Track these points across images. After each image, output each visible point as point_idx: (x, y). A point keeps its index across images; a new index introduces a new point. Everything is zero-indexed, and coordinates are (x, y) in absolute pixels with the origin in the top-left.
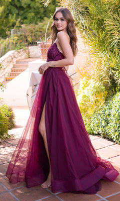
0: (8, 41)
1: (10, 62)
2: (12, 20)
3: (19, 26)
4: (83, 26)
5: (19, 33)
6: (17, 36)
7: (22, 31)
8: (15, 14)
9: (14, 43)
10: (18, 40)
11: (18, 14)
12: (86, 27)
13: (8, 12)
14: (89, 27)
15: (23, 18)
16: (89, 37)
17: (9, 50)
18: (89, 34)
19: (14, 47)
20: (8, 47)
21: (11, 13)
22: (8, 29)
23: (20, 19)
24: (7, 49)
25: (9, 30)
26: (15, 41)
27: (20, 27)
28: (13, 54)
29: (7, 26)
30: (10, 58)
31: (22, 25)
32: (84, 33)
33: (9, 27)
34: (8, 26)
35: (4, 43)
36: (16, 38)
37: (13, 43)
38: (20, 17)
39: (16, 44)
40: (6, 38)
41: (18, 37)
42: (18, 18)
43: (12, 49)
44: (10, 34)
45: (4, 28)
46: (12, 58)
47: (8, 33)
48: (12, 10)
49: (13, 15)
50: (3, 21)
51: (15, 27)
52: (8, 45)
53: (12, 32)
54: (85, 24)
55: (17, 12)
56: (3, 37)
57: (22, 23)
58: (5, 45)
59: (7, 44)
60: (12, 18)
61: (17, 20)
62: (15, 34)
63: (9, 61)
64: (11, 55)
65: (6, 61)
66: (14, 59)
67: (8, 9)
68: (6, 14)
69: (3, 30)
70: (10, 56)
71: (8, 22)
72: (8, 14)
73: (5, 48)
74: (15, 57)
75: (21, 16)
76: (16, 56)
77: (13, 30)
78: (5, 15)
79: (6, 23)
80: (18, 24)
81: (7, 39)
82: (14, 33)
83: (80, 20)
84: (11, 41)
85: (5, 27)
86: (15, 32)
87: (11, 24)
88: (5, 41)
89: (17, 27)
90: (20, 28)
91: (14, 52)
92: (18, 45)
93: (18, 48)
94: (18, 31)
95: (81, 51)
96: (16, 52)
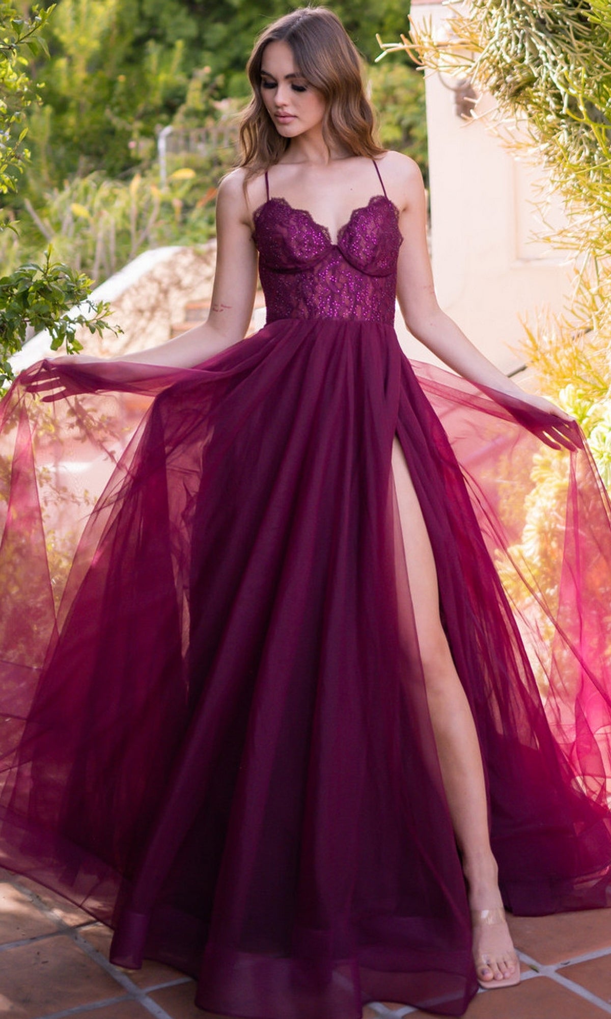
0: (141, 192)
1: (153, 310)
2: (163, 77)
3: (201, 107)
4: (558, 97)
5: (203, 151)
6: (188, 165)
7: (221, 136)
8: (180, 44)
9: (177, 204)
10: (195, 187)
11: (197, 44)
12: (573, 105)
13: (139, 31)
14: (590, 106)
15: (224, 63)
16: (589, 160)
17: (146, 244)
18: (593, 144)
19: (174, 229)
20: (139, 227)
21: (159, 39)
22: (139, 125)
23: (207, 70)
24: (136, 241)
25: (149, 134)
26: (181, 192)
27: (210, 112)
28: (171, 264)
29: (133, 106)
30: (152, 290)
31: (223, 106)
32: (563, 137)
33: (146, 116)
34: (141, 107)
35: (119, 204)
36: (188, 174)
37: (167, 206)
38: (206, 56)
39: (187, 208)
40: (127, 179)
41: (198, 170)
42: (199, 64)
43: (164, 241)
44: (154, 154)
45: (118, 123)
46: (165, 292)
47: (139, 147)
48: (165, 17)
49: (171, 46)
50: (112, 83)
51: (179, 117)
52: (140, 216)
53: (162, 144)
54: (566, 84)
55: (191, 28)
56: (112, 174)
57: (222, 94)
58: (125, 216)
59: (133, 211)
60: (163, 62)
61: (190, 77)
62: (182, 156)
63: (144, 305)
64: (159, 272)
65: (128, 304)
66: (174, 294)
67: (141, 16)
68: (129, 38)
69: (112, 132)
70: (151, 278)
71: (145, 87)
72: (139, 43)
73: (123, 236)
74: (178, 284)
75: (215, 50)
76: (187, 280)
77: (168, 130)
78: (122, 48)
79: (129, 93)
80: (195, 98)
81: (136, 182)
82: (173, 149)
83: (537, 62)
84: (158, 194)
85: (121, 114)
86: (184, 142)
87: (157, 99)
88: (121, 192)
89: (194, 113)
90: (209, 122)
91: (176, 254)
92: (200, 218)
93: (197, 235)
94: (200, 139)
95: (547, 239)
96: (184, 253)
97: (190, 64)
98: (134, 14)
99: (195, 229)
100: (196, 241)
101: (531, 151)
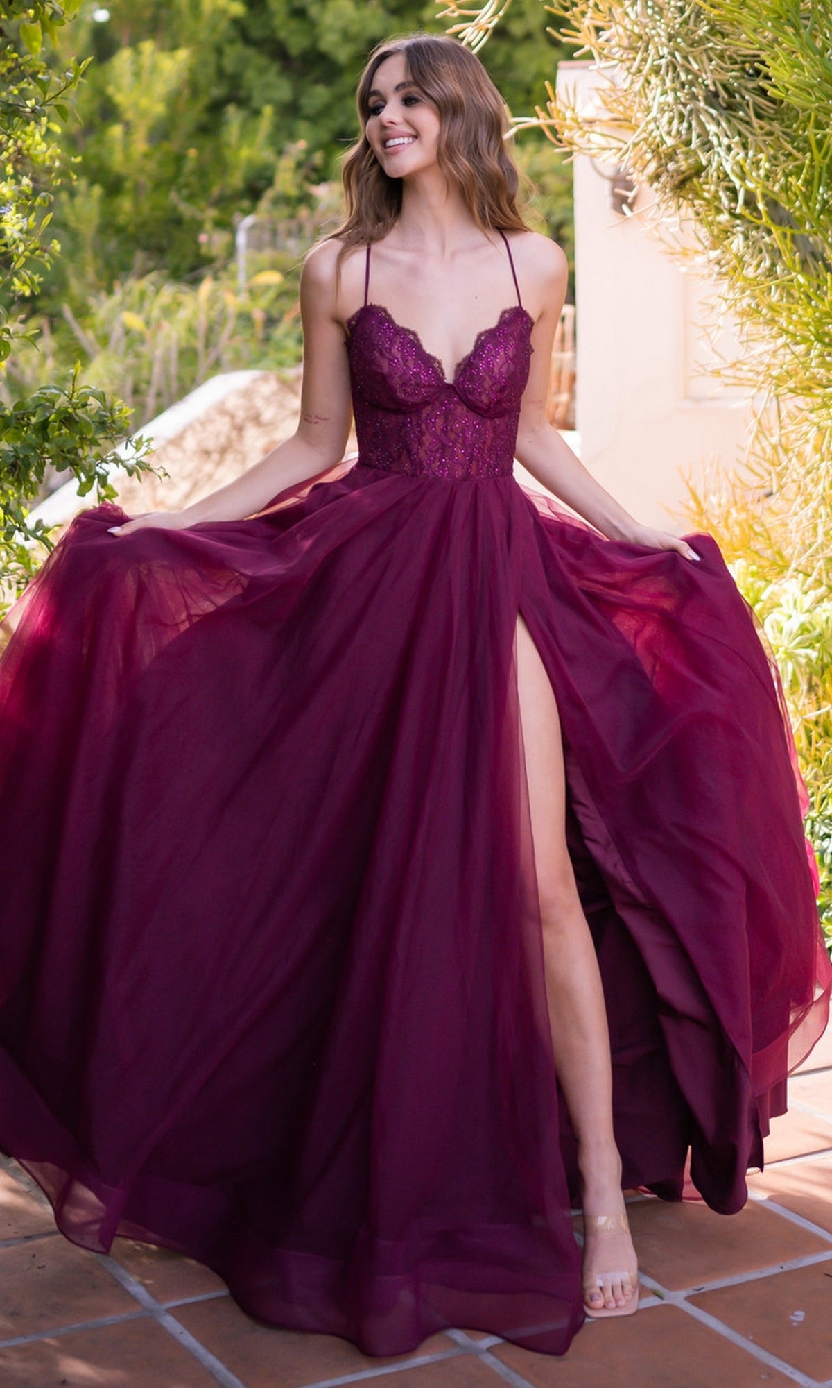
0: (213, 299)
1: (223, 451)
2: (245, 153)
3: (293, 192)
5: (294, 252)
6: (274, 266)
8: (268, 111)
9: (258, 316)
10: (283, 294)
11: (290, 111)
12: (750, 202)
13: (217, 92)
14: (772, 204)
15: (325, 136)
16: (771, 272)
17: (217, 366)
18: (776, 253)
19: (253, 347)
20: (208, 344)
21: (242, 103)
22: (212, 213)
23: (302, 145)
24: (204, 362)
25: (225, 225)
26: (264, 302)
27: (305, 199)
28: (247, 394)
29: (205, 189)
30: (223, 425)
31: (321, 192)
32: (738, 243)
33: (224, 202)
34: (215, 191)
35: (184, 314)
36: (273, 278)
37: (245, 318)
38: (302, 127)
39: (271, 322)
40: (195, 282)
41: (285, 273)
42: (292, 137)
43: (240, 363)
44: (232, 250)
45: (186, 210)
46: (240, 429)
47: (212, 241)
48: (250, 75)
49: (257, 113)
50: (179, 159)
51: (264, 204)
52: (211, 331)
53: (241, 239)
54: (743, 177)
55: (283, 90)
56: (176, 275)
57: (320, 175)
58: (191, 330)
59: (202, 323)
60: (246, 133)
61: (280, 153)
62: (267, 255)
63: (211, 444)
64: (233, 403)
65: (190, 443)
66: (251, 432)
67: (221, 73)
68: (204, 101)
69: (178, 221)
70: (222, 410)
71: (221, 164)
72: (216, 108)
73: (187, 355)
74: (256, 419)
75: (314, 119)
76: (268, 414)
77: (249, 220)
78: (193, 114)
79: (202, 172)
80: (286, 180)
81: (206, 287)
82: (256, 244)
83: (707, 146)
84: (234, 302)
85: (191, 198)
86: (268, 237)
87: (236, 180)
88: (187, 298)
89: (283, 200)
90: (303, 212)
91: (255, 381)
92: (287, 335)
93: (283, 356)
94: (290, 234)
95: (717, 373)
96: (265, 379)
97: (281, 136)
98: (211, 70)
99: (280, 348)
100: (281, 364)
101: (700, 259)
